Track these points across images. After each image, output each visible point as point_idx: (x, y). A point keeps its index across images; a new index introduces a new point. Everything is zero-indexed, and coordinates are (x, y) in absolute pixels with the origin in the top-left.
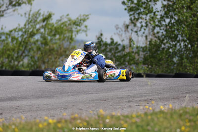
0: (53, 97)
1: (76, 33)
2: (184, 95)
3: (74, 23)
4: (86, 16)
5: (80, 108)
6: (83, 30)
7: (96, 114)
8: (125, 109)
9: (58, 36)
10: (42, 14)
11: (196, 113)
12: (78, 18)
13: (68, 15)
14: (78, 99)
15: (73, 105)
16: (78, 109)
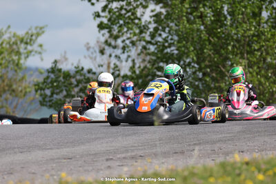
1: (26, 56)
2: (191, 148)
3: (22, 41)
4: (41, 28)
5: (33, 171)
6: (36, 52)
7: (58, 180)
8: (101, 172)
12: (27, 33)
14: (30, 158)
15: (22, 168)
16: (30, 173)
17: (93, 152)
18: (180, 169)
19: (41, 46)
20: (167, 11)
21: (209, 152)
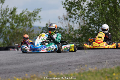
0: (20, 64)
1: (33, 21)
2: (105, 61)
3: (32, 15)
4: (39, 9)
5: (37, 70)
6: (38, 19)
7: (48, 74)
8: (66, 71)
9: (21, 24)
10: (10, 9)
11: (112, 72)
12: (34, 12)
13: (27, 9)
14: (36, 65)
15: (33, 69)
16: (36, 71)
17: (63, 62)
18: (100, 70)
19: (40, 17)
20: (93, 2)
21: (112, 62)
